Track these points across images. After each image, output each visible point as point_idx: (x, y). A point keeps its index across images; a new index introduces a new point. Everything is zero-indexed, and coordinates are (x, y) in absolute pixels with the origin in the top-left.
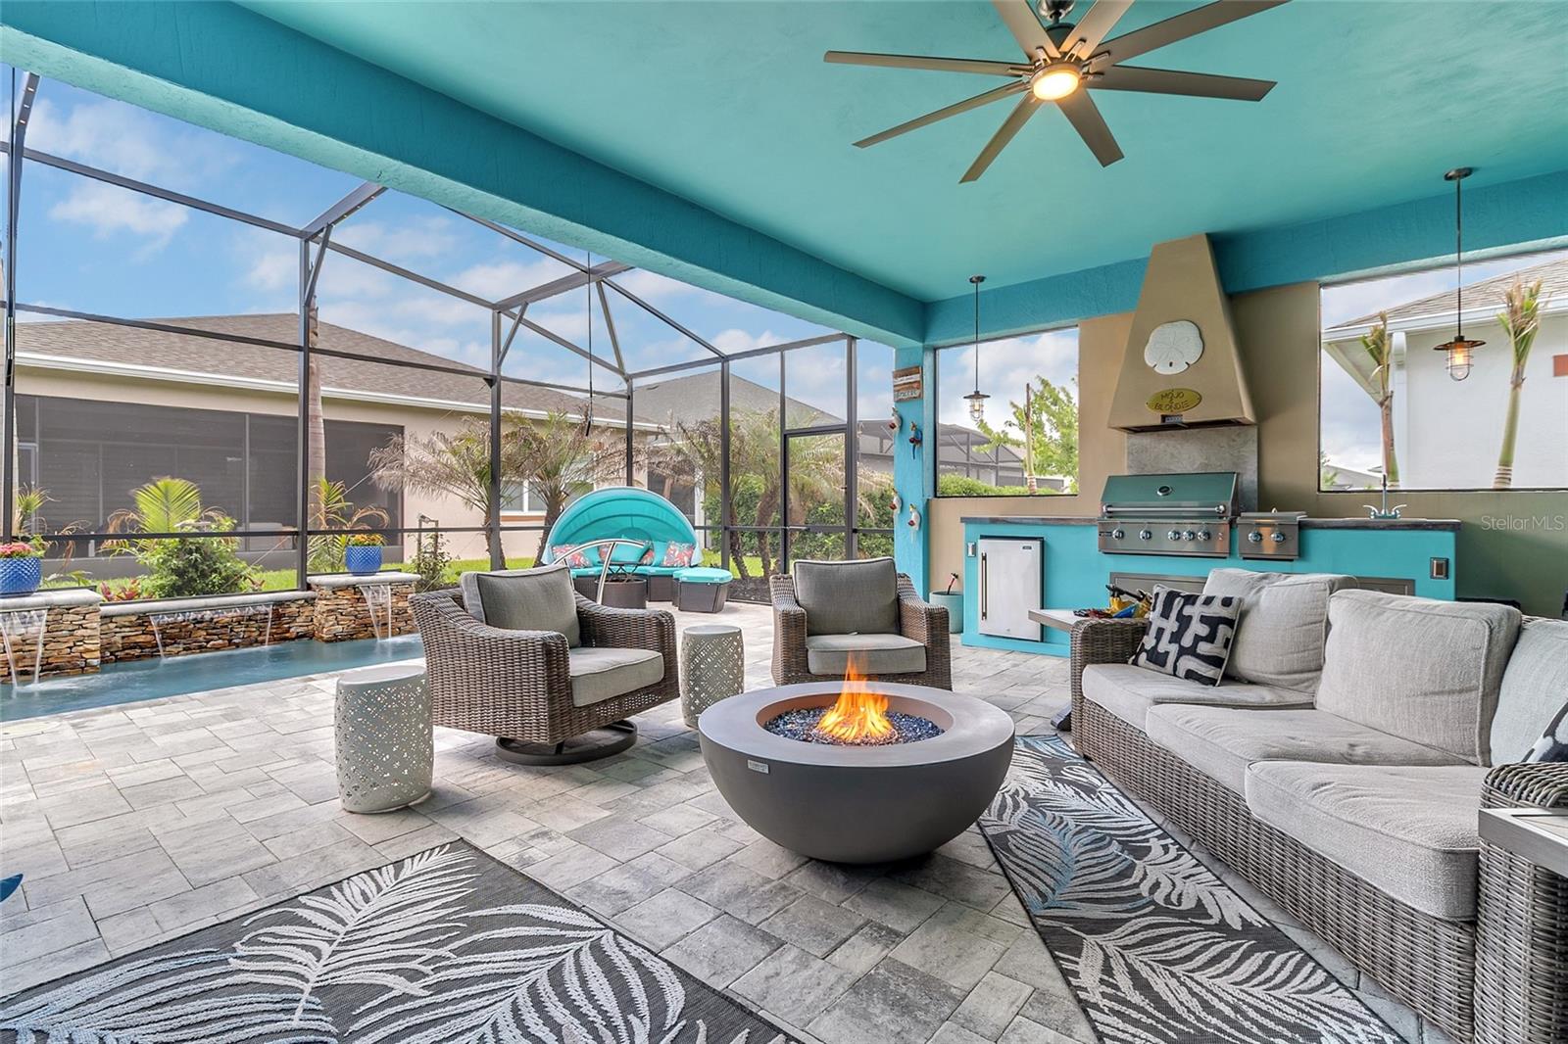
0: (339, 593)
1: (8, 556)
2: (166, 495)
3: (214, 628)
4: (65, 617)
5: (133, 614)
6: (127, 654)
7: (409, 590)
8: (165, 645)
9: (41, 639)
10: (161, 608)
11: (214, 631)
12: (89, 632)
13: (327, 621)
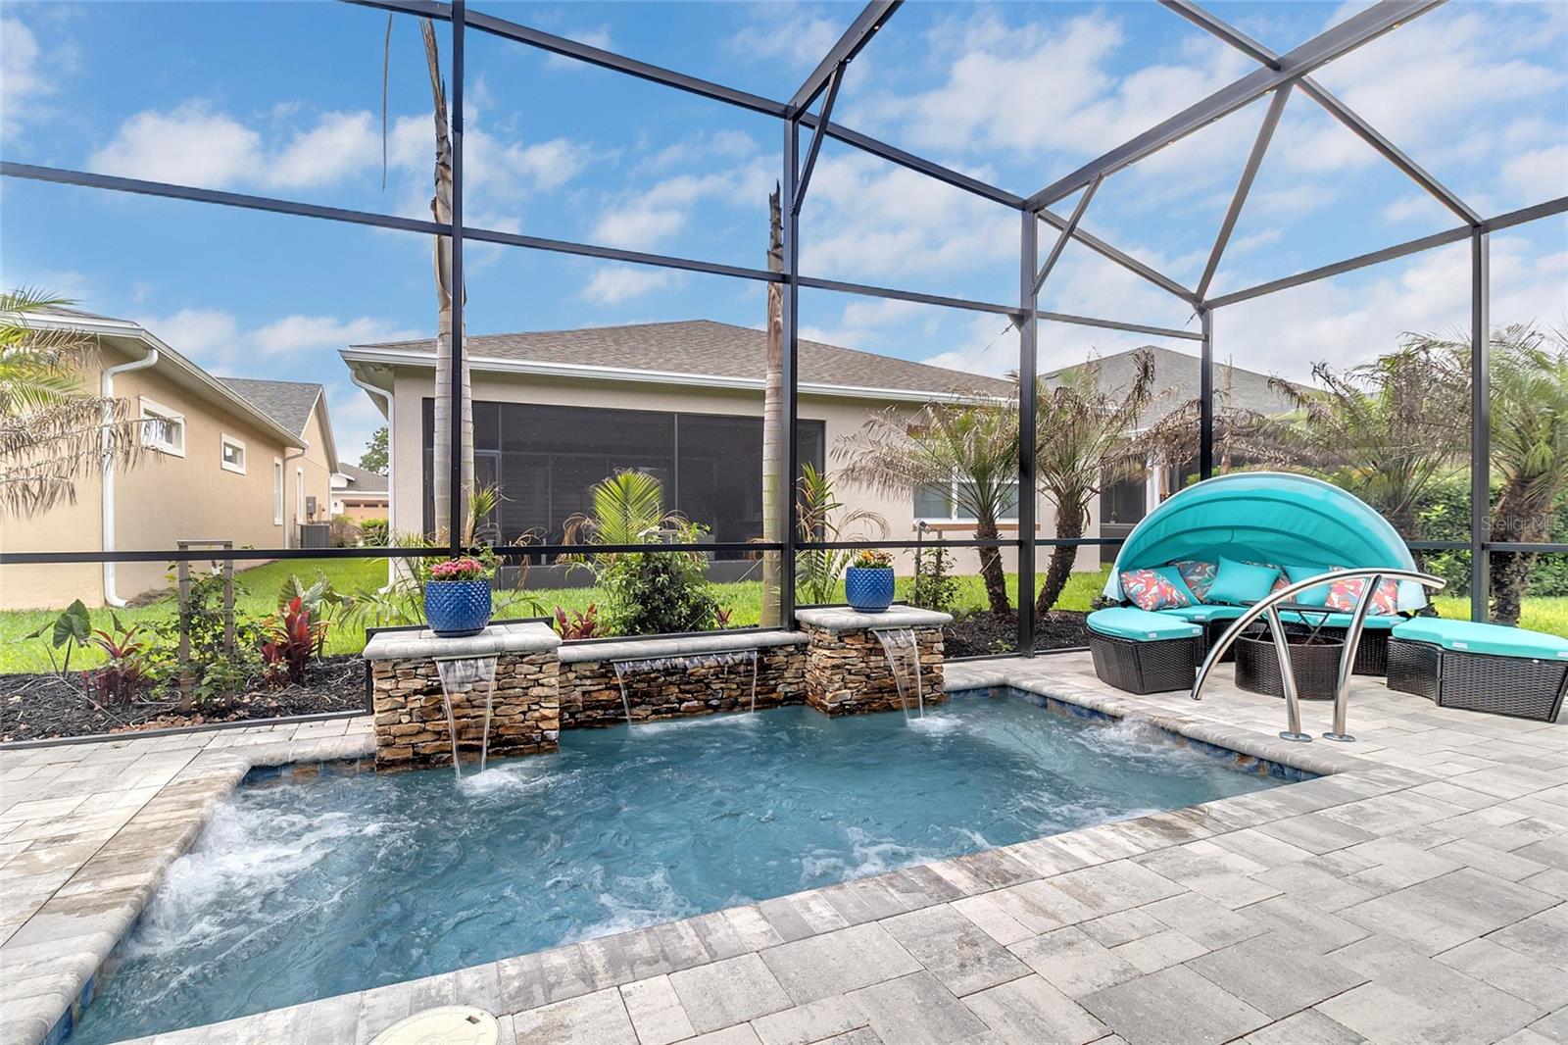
0: (847, 640)
1: (454, 578)
2: (626, 492)
3: (688, 683)
4: (519, 668)
5: (595, 661)
6: (589, 716)
7: (935, 637)
8: (633, 705)
9: (489, 701)
10: (627, 653)
11: (687, 687)
12: (546, 691)
13: (831, 681)
